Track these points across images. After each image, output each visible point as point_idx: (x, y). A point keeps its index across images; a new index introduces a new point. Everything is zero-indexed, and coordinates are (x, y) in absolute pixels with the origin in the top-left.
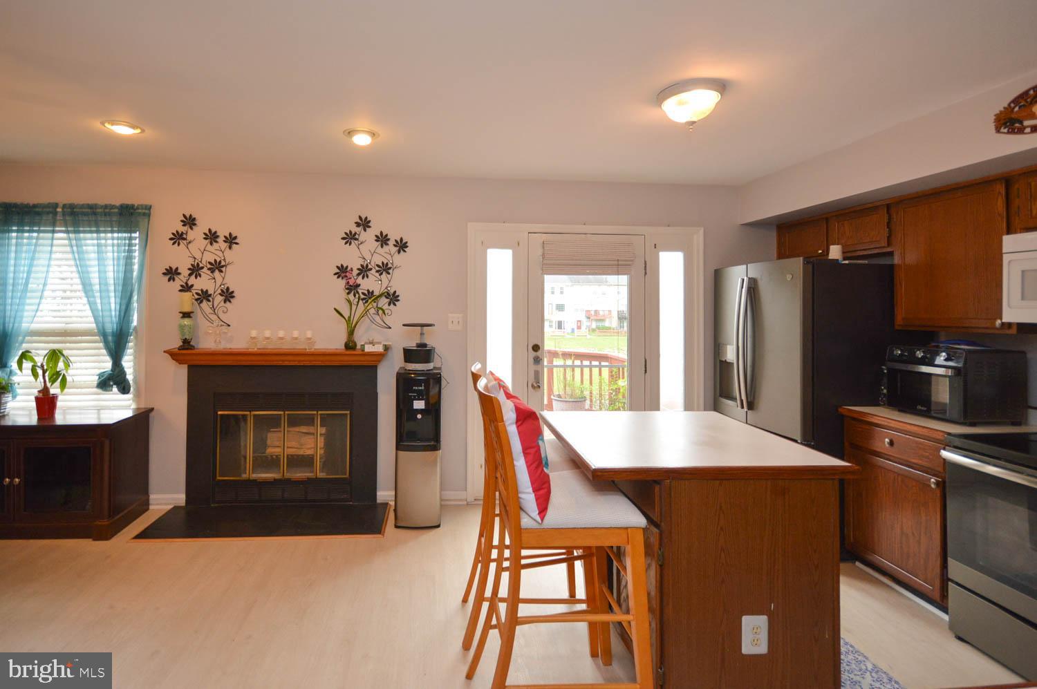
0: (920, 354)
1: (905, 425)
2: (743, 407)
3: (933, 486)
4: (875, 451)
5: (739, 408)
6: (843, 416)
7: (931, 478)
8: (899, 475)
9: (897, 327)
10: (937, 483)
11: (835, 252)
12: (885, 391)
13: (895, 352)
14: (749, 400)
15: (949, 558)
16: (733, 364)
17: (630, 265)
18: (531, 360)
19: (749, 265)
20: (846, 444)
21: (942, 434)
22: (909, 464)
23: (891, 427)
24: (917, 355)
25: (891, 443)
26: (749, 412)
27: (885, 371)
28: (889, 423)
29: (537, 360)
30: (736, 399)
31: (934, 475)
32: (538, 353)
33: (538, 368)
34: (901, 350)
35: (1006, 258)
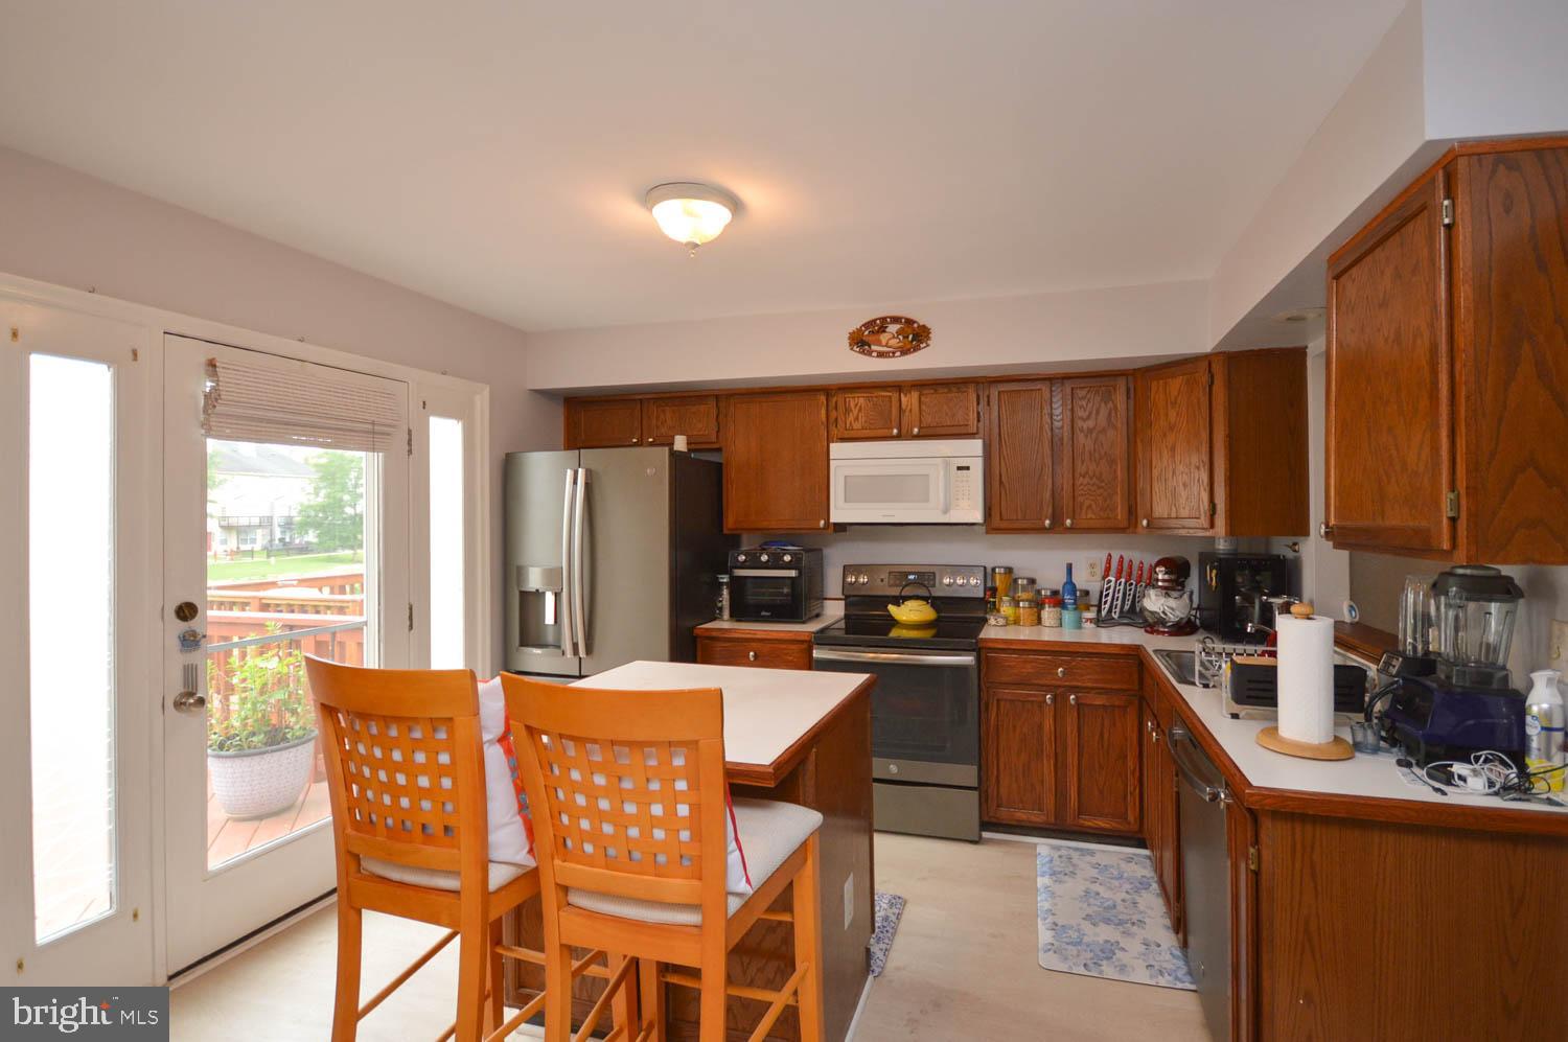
0: (764, 558)
1: (771, 633)
2: (576, 654)
5: (568, 656)
6: (696, 638)
9: (725, 531)
13: (740, 559)
14: (586, 642)
17: (388, 434)
18: (174, 643)
21: (808, 634)
23: (756, 639)
24: (761, 559)
25: (756, 656)
26: (586, 659)
27: (724, 581)
28: (754, 634)
29: (191, 641)
32: (194, 624)
33: (193, 657)
34: (745, 555)
35: (833, 464)
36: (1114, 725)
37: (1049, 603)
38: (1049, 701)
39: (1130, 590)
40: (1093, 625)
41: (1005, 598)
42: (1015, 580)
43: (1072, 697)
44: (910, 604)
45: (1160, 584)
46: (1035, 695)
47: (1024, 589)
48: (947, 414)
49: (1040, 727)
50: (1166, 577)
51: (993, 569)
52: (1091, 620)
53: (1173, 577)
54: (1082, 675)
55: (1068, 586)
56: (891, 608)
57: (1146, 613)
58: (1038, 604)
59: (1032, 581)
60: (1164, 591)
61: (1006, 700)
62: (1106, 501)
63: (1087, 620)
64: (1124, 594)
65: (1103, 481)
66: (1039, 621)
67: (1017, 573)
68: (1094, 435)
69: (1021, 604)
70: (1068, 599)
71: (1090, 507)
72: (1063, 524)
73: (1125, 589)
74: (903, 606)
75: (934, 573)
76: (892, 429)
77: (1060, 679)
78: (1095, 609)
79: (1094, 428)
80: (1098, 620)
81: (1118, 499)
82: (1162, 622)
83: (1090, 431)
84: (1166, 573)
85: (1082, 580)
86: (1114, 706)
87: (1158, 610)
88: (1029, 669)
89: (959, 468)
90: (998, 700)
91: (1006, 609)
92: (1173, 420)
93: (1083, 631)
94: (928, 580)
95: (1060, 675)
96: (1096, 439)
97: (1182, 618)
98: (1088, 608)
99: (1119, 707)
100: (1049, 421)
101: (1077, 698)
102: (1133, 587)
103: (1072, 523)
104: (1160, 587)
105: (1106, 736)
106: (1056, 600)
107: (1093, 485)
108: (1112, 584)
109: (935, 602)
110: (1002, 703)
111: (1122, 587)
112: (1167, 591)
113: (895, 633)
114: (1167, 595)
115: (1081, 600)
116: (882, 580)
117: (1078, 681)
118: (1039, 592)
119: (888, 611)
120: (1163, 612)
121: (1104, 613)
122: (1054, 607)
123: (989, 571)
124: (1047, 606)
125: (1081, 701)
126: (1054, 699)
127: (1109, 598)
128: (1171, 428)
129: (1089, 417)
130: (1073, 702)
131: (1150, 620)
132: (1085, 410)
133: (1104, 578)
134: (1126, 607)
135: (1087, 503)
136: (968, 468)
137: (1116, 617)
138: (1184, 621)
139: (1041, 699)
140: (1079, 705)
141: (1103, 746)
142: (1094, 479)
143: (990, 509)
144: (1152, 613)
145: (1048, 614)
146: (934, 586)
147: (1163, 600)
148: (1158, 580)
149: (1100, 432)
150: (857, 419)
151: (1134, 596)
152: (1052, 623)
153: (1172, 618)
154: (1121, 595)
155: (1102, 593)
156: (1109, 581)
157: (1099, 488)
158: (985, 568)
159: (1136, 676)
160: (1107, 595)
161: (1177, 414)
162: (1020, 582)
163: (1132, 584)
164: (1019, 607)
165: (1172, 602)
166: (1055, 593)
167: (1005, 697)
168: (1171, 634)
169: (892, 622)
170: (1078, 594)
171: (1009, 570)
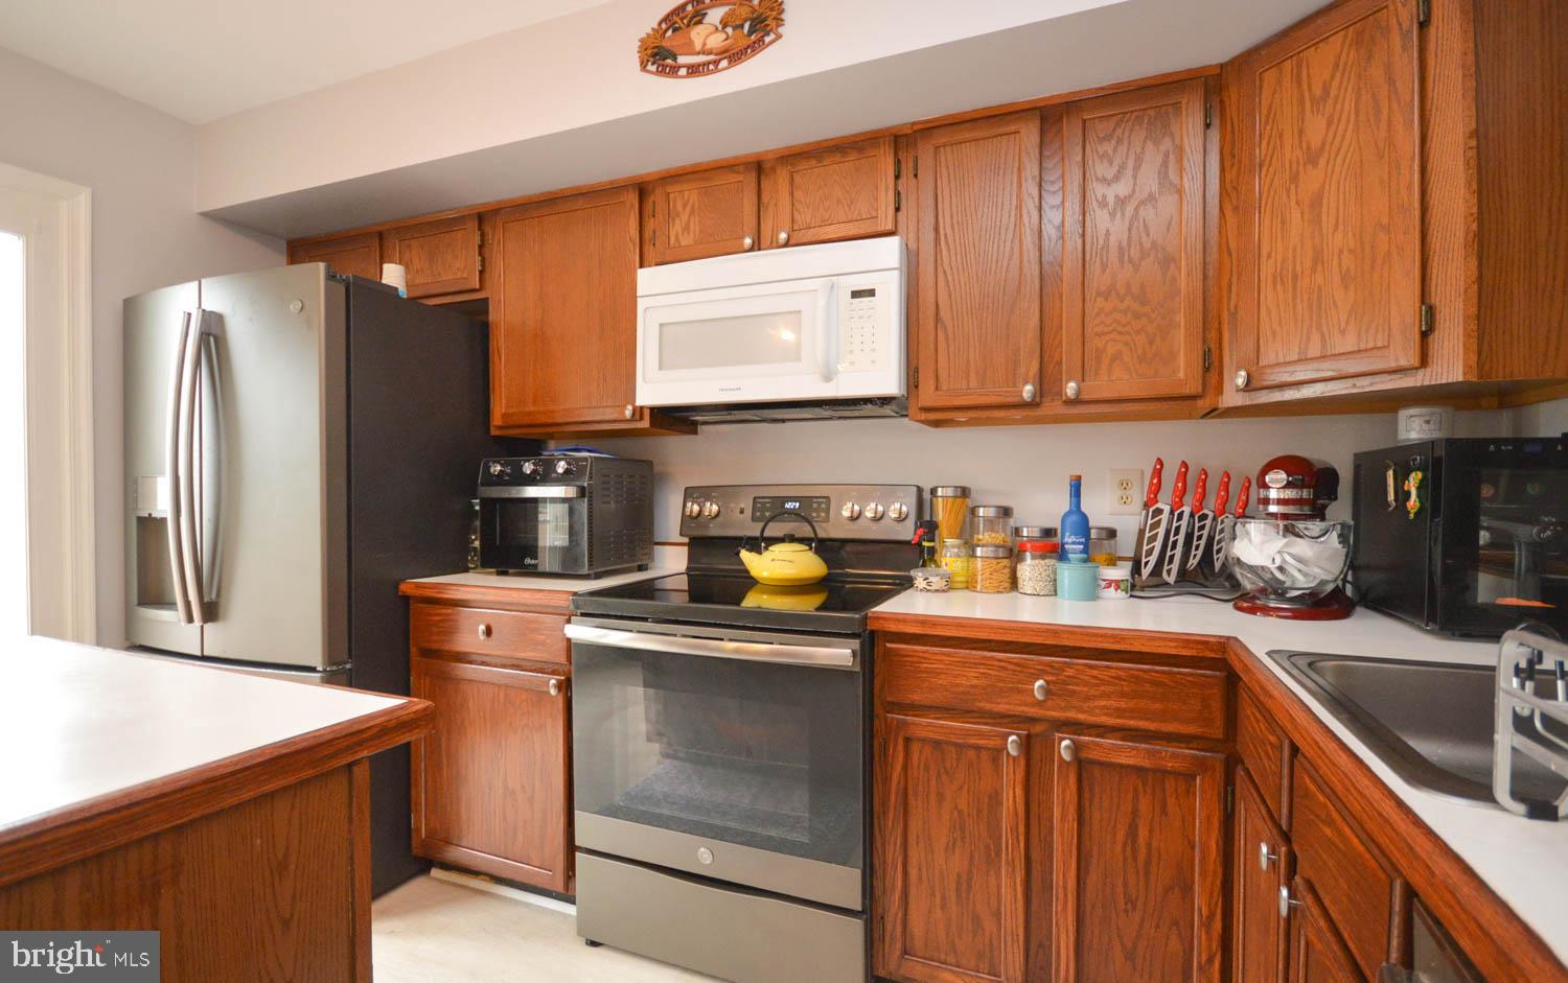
0: (528, 468)
1: (509, 592)
2: (190, 620)
3: (553, 692)
4: (459, 653)
5: (183, 624)
6: (406, 599)
7: (550, 679)
8: (499, 686)
9: (494, 432)
10: (559, 686)
11: (393, 275)
12: (477, 544)
13: (492, 470)
14: (206, 600)
15: (576, 812)
16: (164, 520)
19: (203, 281)
20: (413, 650)
21: (565, 596)
22: (516, 662)
23: (486, 602)
24: (524, 470)
25: (489, 632)
26: (208, 626)
27: (477, 508)
28: (484, 594)
30: (175, 604)
31: (553, 673)
34: (502, 465)
35: (641, 304)
36: (1164, 812)
37: (1034, 548)
38: (1013, 750)
39: (1202, 528)
40: (1121, 594)
41: (949, 541)
42: (973, 511)
43: (1065, 743)
44: (777, 550)
45: (1273, 509)
46: (981, 734)
47: (990, 523)
48: (839, 201)
49: (995, 799)
50: (1290, 494)
51: (933, 491)
52: (1117, 584)
53: (1305, 494)
54: (1088, 698)
55: (1074, 518)
56: (745, 555)
57: (1238, 572)
58: (1013, 554)
59: (1006, 512)
60: (1281, 523)
61: (924, 740)
62: (1151, 343)
63: (1109, 583)
64: (1189, 537)
65: (1143, 304)
66: (1014, 583)
67: (976, 498)
68: (1129, 210)
69: (979, 552)
70: (1073, 544)
71: (1117, 357)
72: (1060, 392)
73: (1191, 525)
74: (765, 554)
75: (827, 498)
76: (743, 238)
77: (1040, 704)
78: (1129, 565)
79: (1131, 196)
80: (1133, 587)
81: (1180, 337)
82: (1279, 591)
83: (1122, 202)
84: (1289, 485)
85: (1102, 508)
86: (1165, 772)
87: (1268, 563)
88: (970, 678)
89: (856, 294)
90: (907, 740)
91: (951, 559)
92: (1316, 142)
93: (1100, 603)
94: (818, 510)
95: (1039, 696)
96: (1135, 217)
97: (1323, 583)
98: (1113, 561)
99: (1176, 774)
100: (1035, 192)
101: (1076, 748)
102: (1208, 522)
103: (1079, 392)
104: (1274, 516)
105: (1143, 833)
106: (1050, 546)
107: (1125, 312)
108: (1165, 517)
109: (825, 548)
110: (915, 748)
111: (1184, 523)
112: (1289, 526)
113: (752, 601)
114: (1289, 531)
115: (1096, 543)
116: (742, 512)
117: (1080, 710)
118: (1017, 531)
119: (742, 563)
120: (1281, 569)
121: (1146, 572)
122: (1043, 557)
123: (927, 496)
124: (1028, 554)
125: (1084, 755)
126: (1027, 744)
127: (1158, 545)
128: (1312, 159)
129: (1117, 178)
130: (1066, 756)
131: (1248, 586)
132: (1111, 162)
133: (1146, 506)
134: (1193, 562)
135: (1111, 350)
136: (871, 293)
137: (1171, 579)
138: (1330, 588)
139: (994, 743)
140: (1081, 764)
141: (1134, 851)
142: (1128, 301)
143: (917, 370)
144: (1252, 569)
145: (1030, 569)
146: (827, 519)
147: (1280, 542)
148: (1266, 501)
149: (1142, 203)
150: (686, 228)
151: (1211, 539)
152: (1039, 587)
153: (1301, 580)
154: (1181, 538)
155: (1141, 532)
156: (1159, 512)
157: (1137, 316)
158: (920, 490)
159: (1217, 705)
160: (1153, 539)
161: (1329, 124)
162: (981, 512)
163: (1204, 517)
164: (973, 555)
165: (1302, 547)
166: (1048, 532)
167: (923, 734)
168: (1297, 615)
169: (748, 582)
170: (1093, 534)
171: (964, 492)
